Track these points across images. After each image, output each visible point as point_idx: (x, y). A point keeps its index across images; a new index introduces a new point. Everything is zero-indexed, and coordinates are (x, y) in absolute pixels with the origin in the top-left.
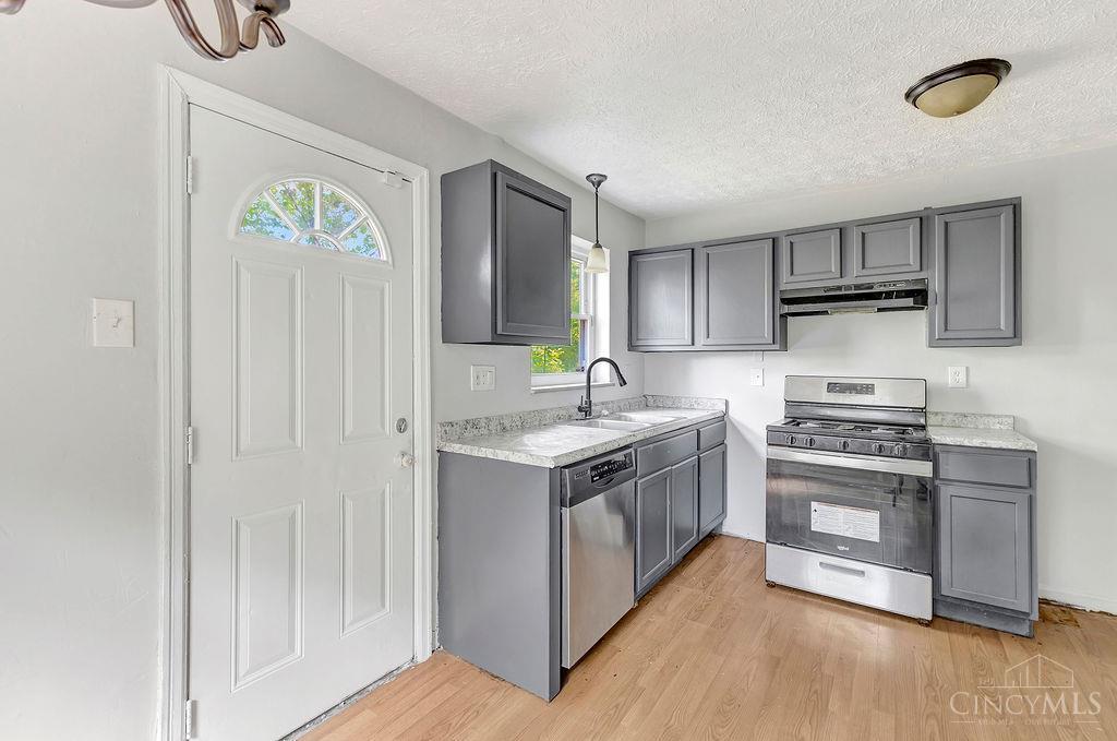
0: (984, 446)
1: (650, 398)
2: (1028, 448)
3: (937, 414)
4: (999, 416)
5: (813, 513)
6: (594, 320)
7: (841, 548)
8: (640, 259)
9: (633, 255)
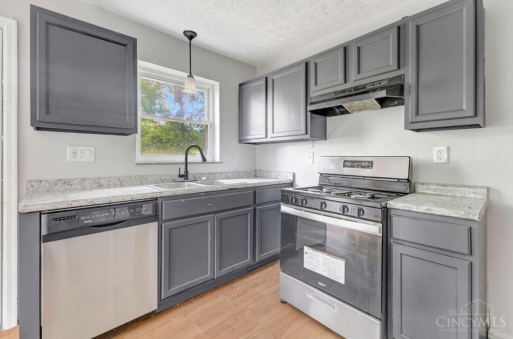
0: (429, 212)
1: (258, 173)
2: (469, 217)
3: (423, 184)
4: (474, 187)
5: (305, 254)
6: (213, 125)
7: (320, 284)
8: (243, 87)
9: (240, 85)
